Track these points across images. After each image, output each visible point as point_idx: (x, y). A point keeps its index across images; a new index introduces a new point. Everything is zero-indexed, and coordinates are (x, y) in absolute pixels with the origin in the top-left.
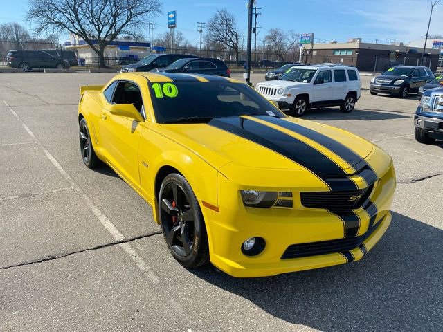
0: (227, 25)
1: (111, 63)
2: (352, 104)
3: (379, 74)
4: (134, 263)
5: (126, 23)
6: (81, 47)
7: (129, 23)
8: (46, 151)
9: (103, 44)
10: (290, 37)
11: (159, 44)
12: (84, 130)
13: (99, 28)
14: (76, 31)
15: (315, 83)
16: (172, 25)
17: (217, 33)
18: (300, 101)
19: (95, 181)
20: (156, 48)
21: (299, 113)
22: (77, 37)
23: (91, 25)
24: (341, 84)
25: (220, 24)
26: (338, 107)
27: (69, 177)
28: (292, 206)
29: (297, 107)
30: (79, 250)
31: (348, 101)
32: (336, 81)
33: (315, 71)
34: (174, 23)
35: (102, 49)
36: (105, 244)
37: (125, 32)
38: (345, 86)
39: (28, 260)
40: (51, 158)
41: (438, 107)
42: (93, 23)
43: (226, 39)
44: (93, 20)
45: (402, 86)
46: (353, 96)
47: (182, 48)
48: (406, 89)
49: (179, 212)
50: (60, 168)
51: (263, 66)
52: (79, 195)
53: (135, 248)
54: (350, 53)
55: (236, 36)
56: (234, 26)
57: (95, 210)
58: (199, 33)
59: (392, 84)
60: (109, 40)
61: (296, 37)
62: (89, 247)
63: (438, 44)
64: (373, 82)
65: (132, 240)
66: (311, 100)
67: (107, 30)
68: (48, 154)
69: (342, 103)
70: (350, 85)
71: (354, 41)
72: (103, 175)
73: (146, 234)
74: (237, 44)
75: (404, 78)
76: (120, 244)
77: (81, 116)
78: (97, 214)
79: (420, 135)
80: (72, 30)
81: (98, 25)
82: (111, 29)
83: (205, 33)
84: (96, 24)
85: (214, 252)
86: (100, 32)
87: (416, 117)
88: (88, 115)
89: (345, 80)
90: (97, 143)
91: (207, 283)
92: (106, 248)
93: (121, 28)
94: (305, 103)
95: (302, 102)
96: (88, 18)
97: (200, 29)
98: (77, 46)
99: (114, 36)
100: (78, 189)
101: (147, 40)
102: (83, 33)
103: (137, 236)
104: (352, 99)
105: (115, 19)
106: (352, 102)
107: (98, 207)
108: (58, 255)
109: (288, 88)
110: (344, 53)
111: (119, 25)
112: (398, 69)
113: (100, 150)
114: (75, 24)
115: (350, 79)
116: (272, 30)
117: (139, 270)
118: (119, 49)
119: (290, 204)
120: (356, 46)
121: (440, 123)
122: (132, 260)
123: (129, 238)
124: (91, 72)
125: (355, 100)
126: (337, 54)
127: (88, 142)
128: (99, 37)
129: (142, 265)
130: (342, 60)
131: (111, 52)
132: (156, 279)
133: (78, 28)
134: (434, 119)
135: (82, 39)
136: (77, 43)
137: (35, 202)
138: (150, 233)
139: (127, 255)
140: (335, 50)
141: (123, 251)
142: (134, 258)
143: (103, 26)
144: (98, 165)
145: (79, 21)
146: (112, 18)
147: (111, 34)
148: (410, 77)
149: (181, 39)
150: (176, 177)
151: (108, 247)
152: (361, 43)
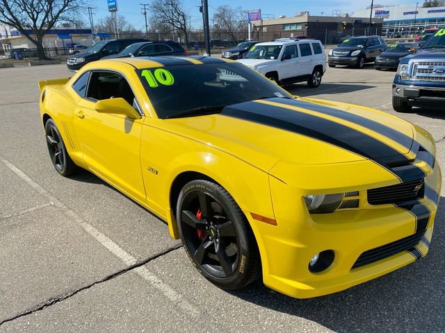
0: (172, 5)
1: (52, 54)
2: (319, 79)
3: (336, 46)
4: (161, 293)
5: (64, 7)
6: (14, 39)
7: (67, 8)
8: (6, 161)
9: (41, 33)
10: (239, 14)
11: (100, 30)
12: (51, 132)
13: (33, 15)
14: (7, 21)
15: (282, 60)
16: (113, 9)
17: (163, 14)
19: (76, 192)
20: (99, 34)
22: (7, 27)
23: (24, 13)
24: (307, 58)
25: (165, 5)
26: (305, 83)
27: (43, 190)
28: (357, 206)
30: (86, 285)
31: (315, 75)
32: (302, 56)
33: (282, 46)
34: (115, 6)
35: (40, 39)
36: (115, 271)
37: (63, 19)
38: (311, 60)
39: (24, 310)
40: (14, 168)
41: (417, 74)
42: (26, 10)
43: (172, 19)
44: (25, 7)
45: (359, 56)
46: (319, 69)
47: (125, 33)
48: (362, 59)
49: (209, 225)
50: (29, 180)
51: (214, 46)
52: (63, 212)
53: (153, 272)
54: (300, 28)
55: (183, 16)
56: (180, 6)
57: (89, 229)
58: (144, 16)
59: (349, 55)
60: (46, 28)
61: (244, 14)
62: (97, 279)
63: (380, 13)
64: (331, 54)
65: (147, 262)
66: (281, 77)
67: (43, 18)
68: (9, 165)
69: (308, 77)
70: (316, 59)
71: (302, 14)
72: (83, 183)
73: (160, 252)
74: (184, 25)
75: (360, 49)
76: (135, 269)
77: (46, 117)
78: (93, 234)
79: (399, 103)
80: (3, 20)
81: (32, 13)
82: (47, 16)
83: (149, 15)
84: (30, 11)
85: (270, 273)
86: (35, 21)
87: (394, 86)
88: (56, 115)
89: (311, 54)
90: (73, 147)
91: (257, 307)
92: (119, 277)
93: (58, 14)
96: (20, 6)
97: (144, 12)
98: (10, 37)
99: (51, 24)
100: (59, 204)
101: (88, 26)
102: (15, 23)
103: (151, 256)
104: (318, 73)
105: (51, 5)
106: (318, 77)
107: (91, 224)
108: (60, 295)
110: (294, 28)
111: (55, 11)
112: (354, 40)
113: (80, 156)
114: (5, 13)
115: (315, 53)
116: (220, 8)
117: (170, 302)
118: (58, 38)
119: (356, 204)
120: (305, 19)
121: (421, 90)
122: (156, 289)
123: (142, 260)
124: (32, 65)
125: (322, 74)
126: (287, 28)
127: (60, 146)
128: (35, 26)
129: (171, 294)
130: (292, 35)
131: (50, 42)
132: (195, 311)
133: (10, 17)
134: (411, 86)
135: (15, 29)
136: (9, 34)
137: (11, 227)
138: (165, 249)
139: (148, 283)
140: (284, 25)
141: (140, 277)
142: (158, 286)
143: (38, 13)
144: (76, 172)
145: (9, 9)
146: (47, 3)
147: (48, 22)
148: (366, 47)
149: (124, 23)
150: (204, 185)
151: (121, 276)
152: (309, 17)
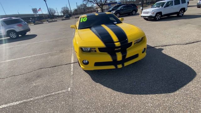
9: (103, 5)
15: (165, 7)
18: (158, 15)
21: (157, 19)
24: (177, 6)
28: (96, 52)
29: (156, 17)
30: (62, 65)
32: (175, 5)
33: (166, 2)
36: (68, 63)
38: (179, 6)
46: (183, 10)
64: (198, 2)
66: (163, 14)
70: (182, 6)
86: (101, 2)
89: (180, 4)
92: (68, 65)
94: (160, 15)
95: (159, 15)
109: (153, 11)
115: (182, 3)
118: (108, 6)
